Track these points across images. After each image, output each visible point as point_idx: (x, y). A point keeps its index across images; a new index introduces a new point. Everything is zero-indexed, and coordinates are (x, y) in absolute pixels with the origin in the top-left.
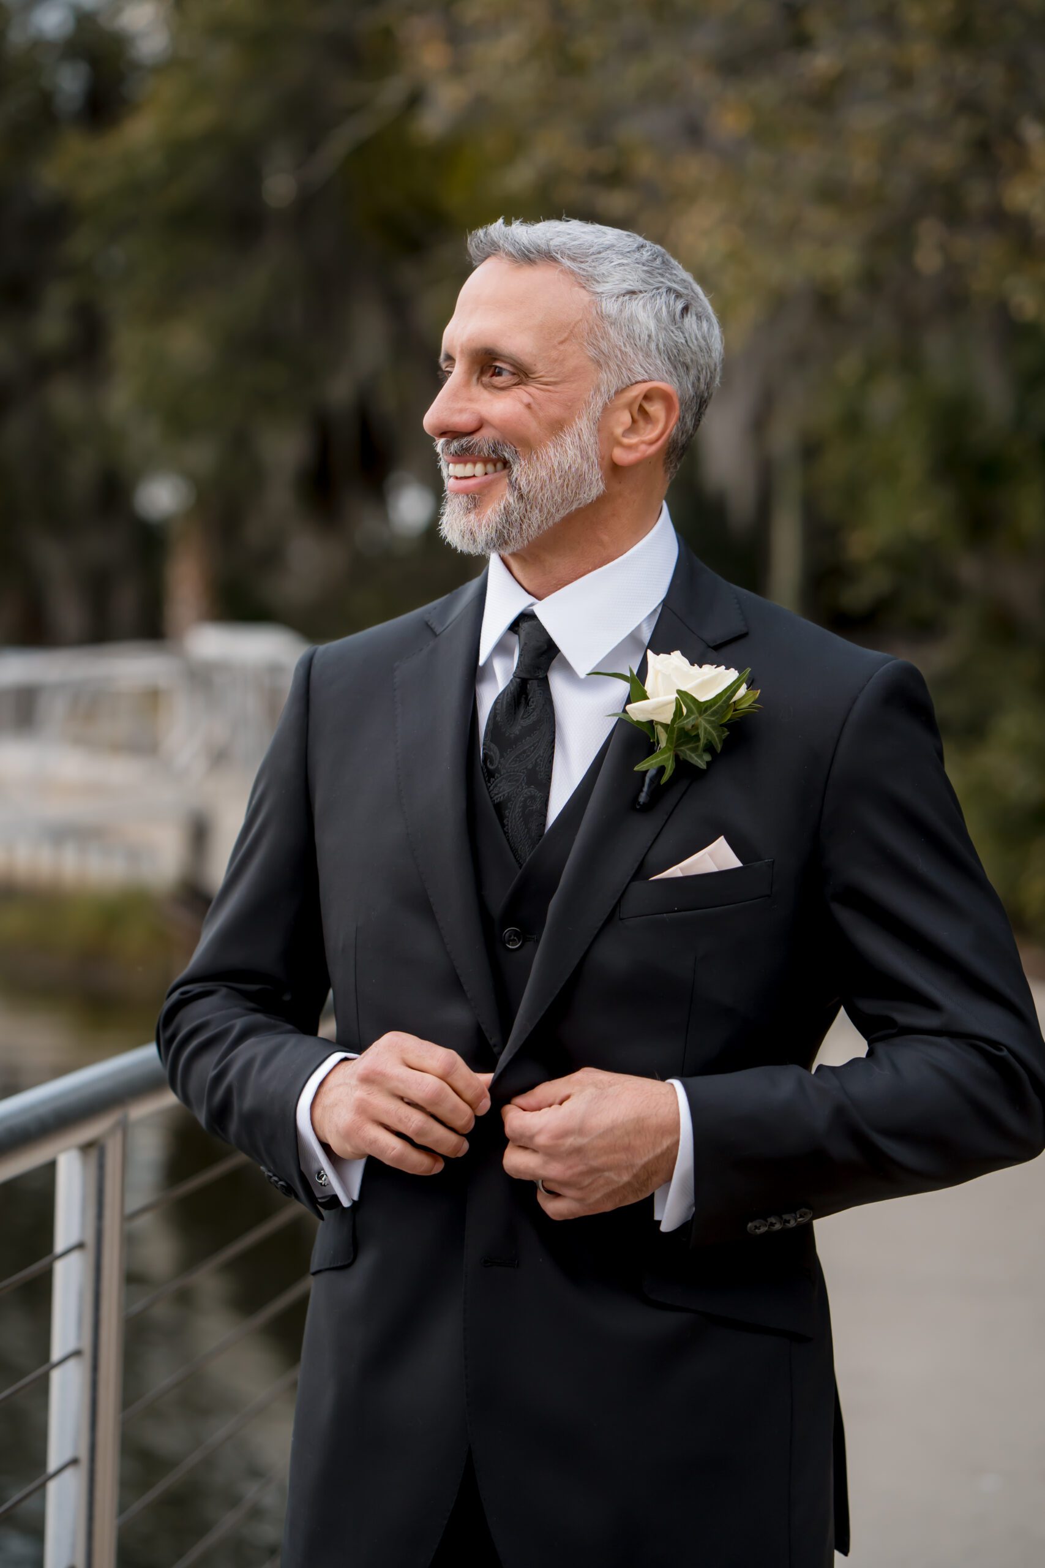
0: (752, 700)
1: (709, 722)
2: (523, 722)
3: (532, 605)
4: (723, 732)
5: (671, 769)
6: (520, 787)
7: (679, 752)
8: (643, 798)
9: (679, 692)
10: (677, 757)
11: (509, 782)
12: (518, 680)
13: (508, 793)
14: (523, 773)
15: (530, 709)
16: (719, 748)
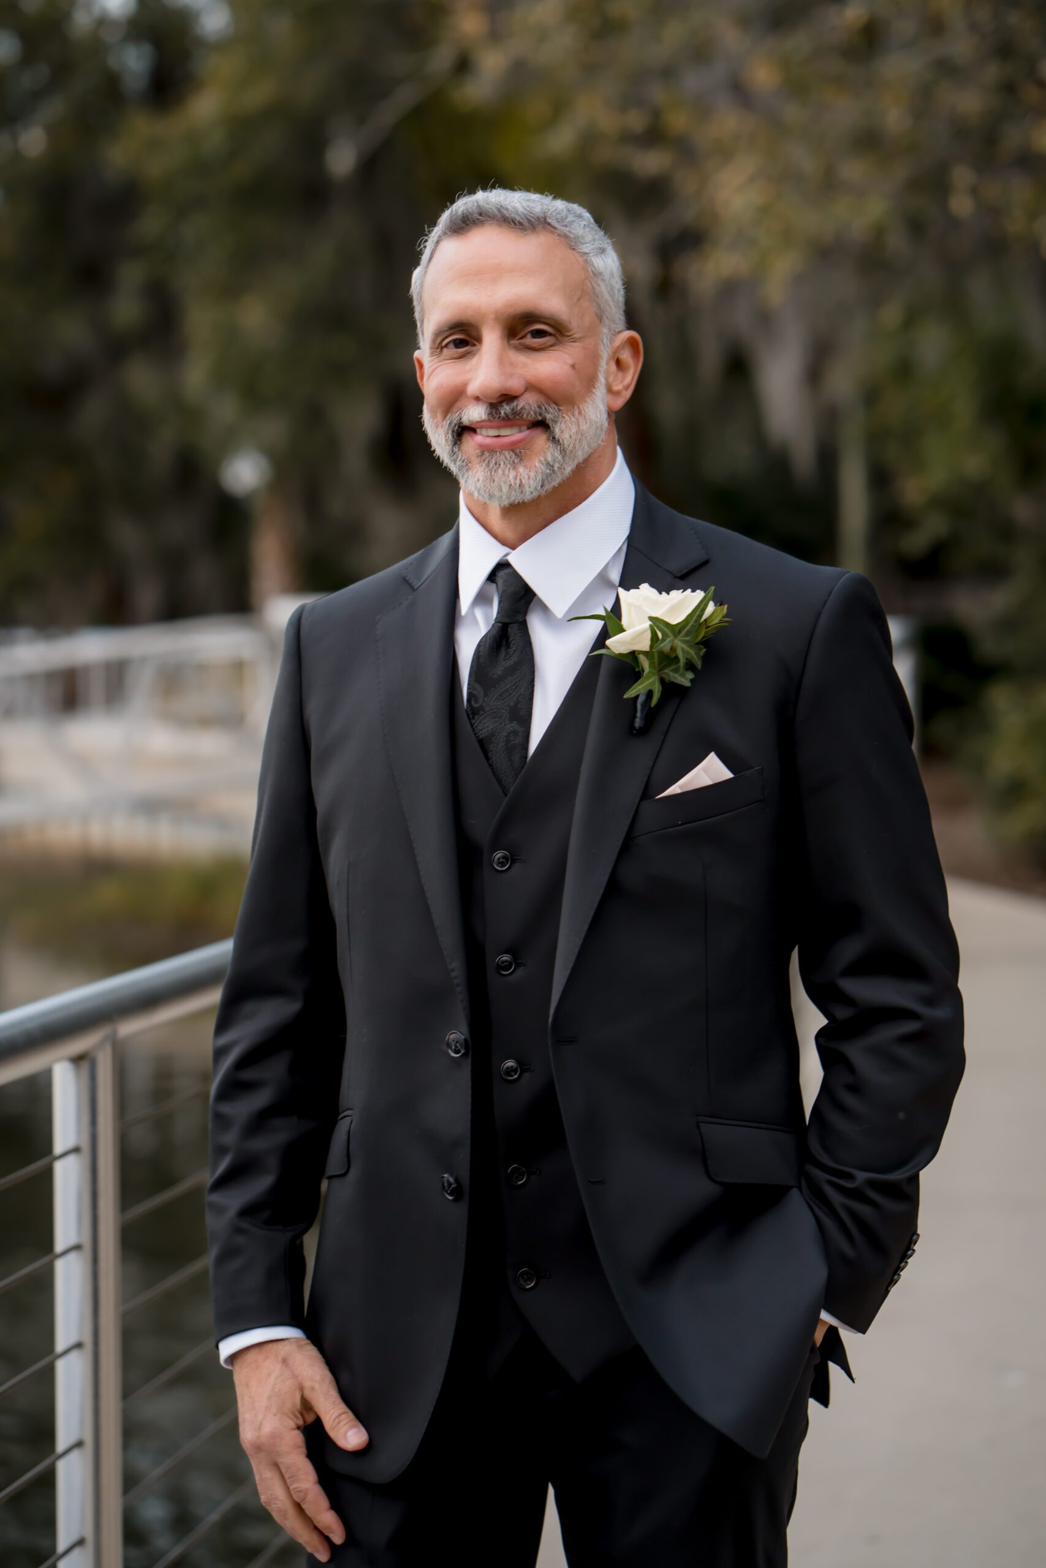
0: (721, 617)
1: (685, 642)
2: (503, 664)
3: (507, 555)
4: (700, 649)
5: (658, 692)
6: (504, 723)
7: (664, 676)
8: (638, 723)
9: (651, 618)
10: (662, 681)
11: (493, 718)
12: (500, 625)
13: (493, 728)
14: (506, 710)
15: (511, 651)
16: (699, 664)
